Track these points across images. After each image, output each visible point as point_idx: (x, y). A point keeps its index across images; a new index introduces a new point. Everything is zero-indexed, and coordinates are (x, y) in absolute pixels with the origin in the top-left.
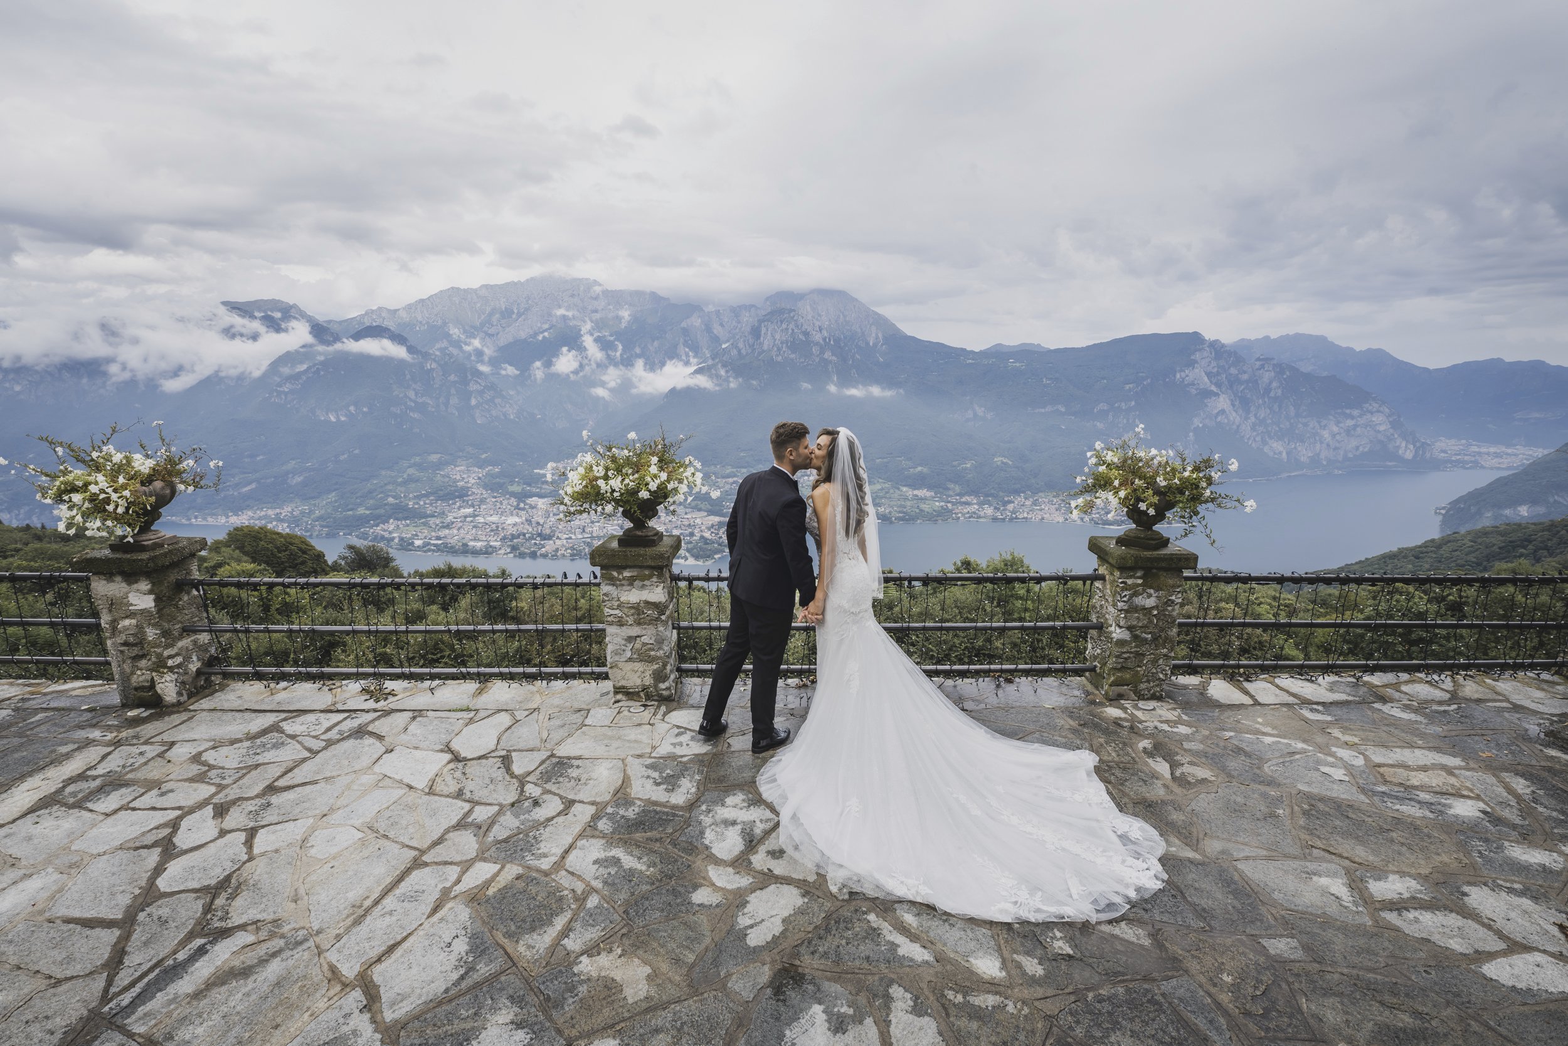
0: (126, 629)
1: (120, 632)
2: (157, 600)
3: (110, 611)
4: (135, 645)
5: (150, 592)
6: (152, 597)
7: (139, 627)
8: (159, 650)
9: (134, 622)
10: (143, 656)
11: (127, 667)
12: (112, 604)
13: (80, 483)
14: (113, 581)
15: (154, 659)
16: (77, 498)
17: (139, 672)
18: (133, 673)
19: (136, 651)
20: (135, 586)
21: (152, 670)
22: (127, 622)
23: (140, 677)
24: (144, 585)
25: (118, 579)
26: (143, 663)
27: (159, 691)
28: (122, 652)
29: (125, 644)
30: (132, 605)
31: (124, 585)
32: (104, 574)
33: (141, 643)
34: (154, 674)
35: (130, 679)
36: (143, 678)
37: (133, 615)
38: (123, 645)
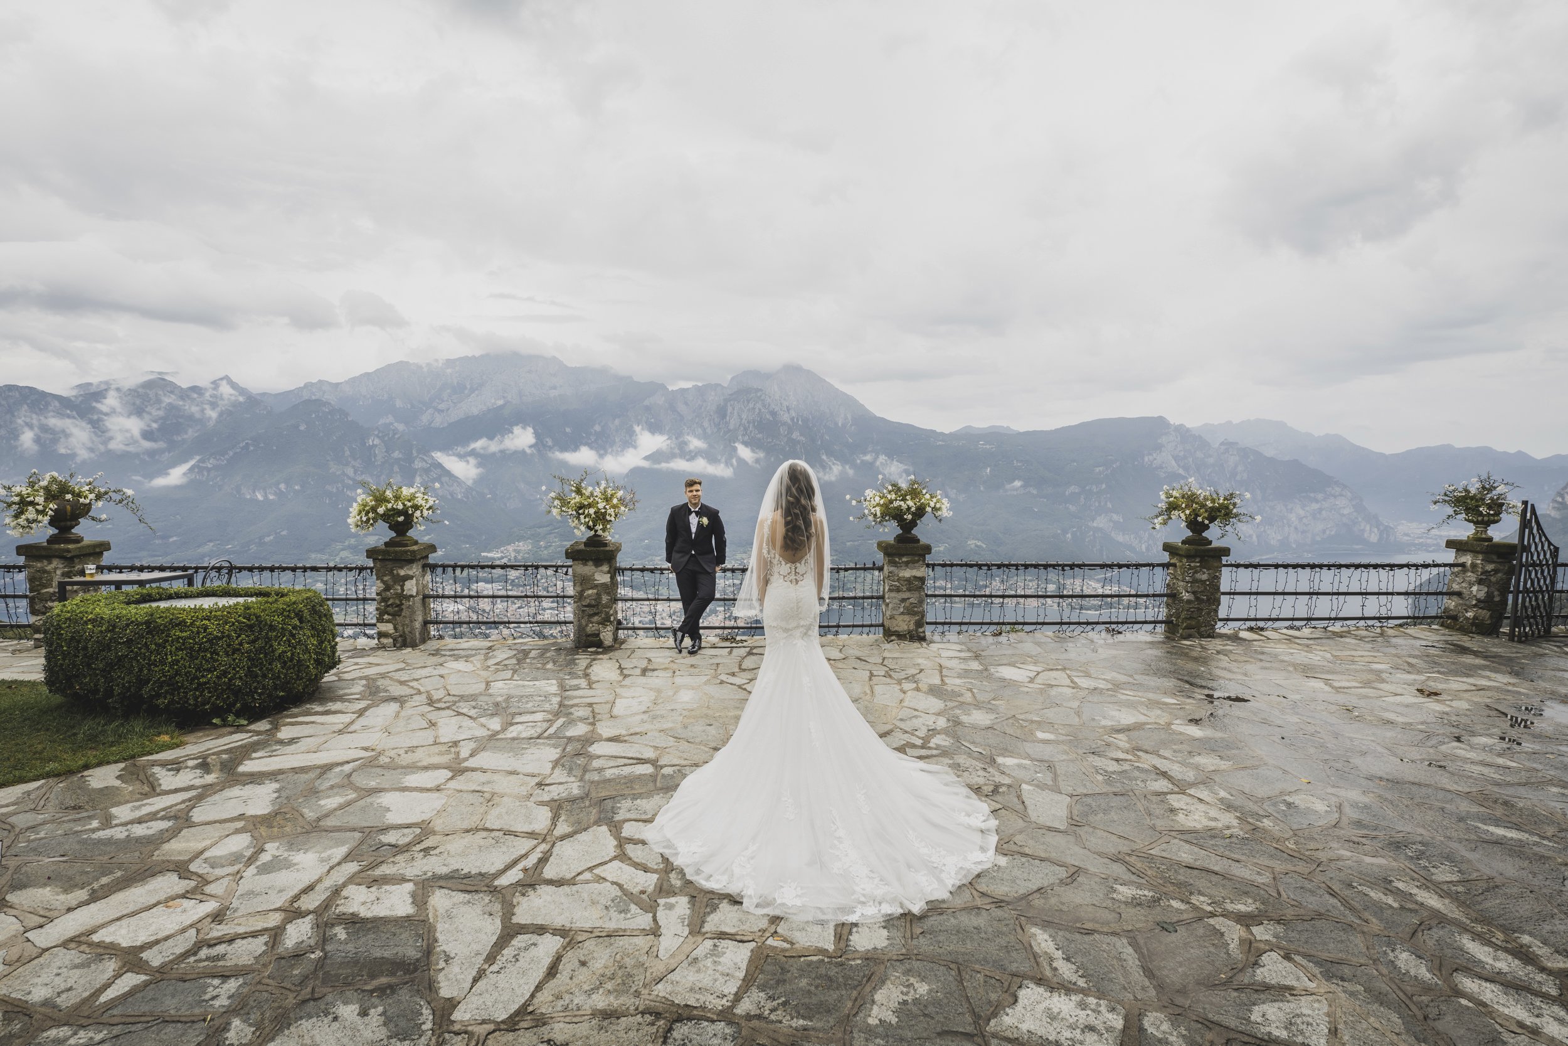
0: (589, 596)
1: (585, 598)
2: (611, 578)
3: (581, 584)
4: (594, 606)
5: (609, 572)
6: (609, 575)
7: (599, 595)
8: (607, 610)
9: (595, 591)
10: (595, 614)
11: (584, 622)
12: (583, 580)
13: (586, 503)
14: (587, 565)
15: (603, 616)
16: (592, 511)
17: (591, 625)
18: (587, 625)
19: (595, 610)
20: (600, 568)
21: (599, 623)
22: (590, 592)
23: (591, 628)
24: (605, 568)
25: (590, 563)
26: (596, 619)
27: (602, 637)
28: (583, 611)
29: (589, 606)
30: (596, 580)
31: (593, 567)
32: (582, 560)
33: (598, 605)
34: (600, 626)
35: (584, 629)
36: (593, 629)
37: (595, 586)
38: (585, 606)
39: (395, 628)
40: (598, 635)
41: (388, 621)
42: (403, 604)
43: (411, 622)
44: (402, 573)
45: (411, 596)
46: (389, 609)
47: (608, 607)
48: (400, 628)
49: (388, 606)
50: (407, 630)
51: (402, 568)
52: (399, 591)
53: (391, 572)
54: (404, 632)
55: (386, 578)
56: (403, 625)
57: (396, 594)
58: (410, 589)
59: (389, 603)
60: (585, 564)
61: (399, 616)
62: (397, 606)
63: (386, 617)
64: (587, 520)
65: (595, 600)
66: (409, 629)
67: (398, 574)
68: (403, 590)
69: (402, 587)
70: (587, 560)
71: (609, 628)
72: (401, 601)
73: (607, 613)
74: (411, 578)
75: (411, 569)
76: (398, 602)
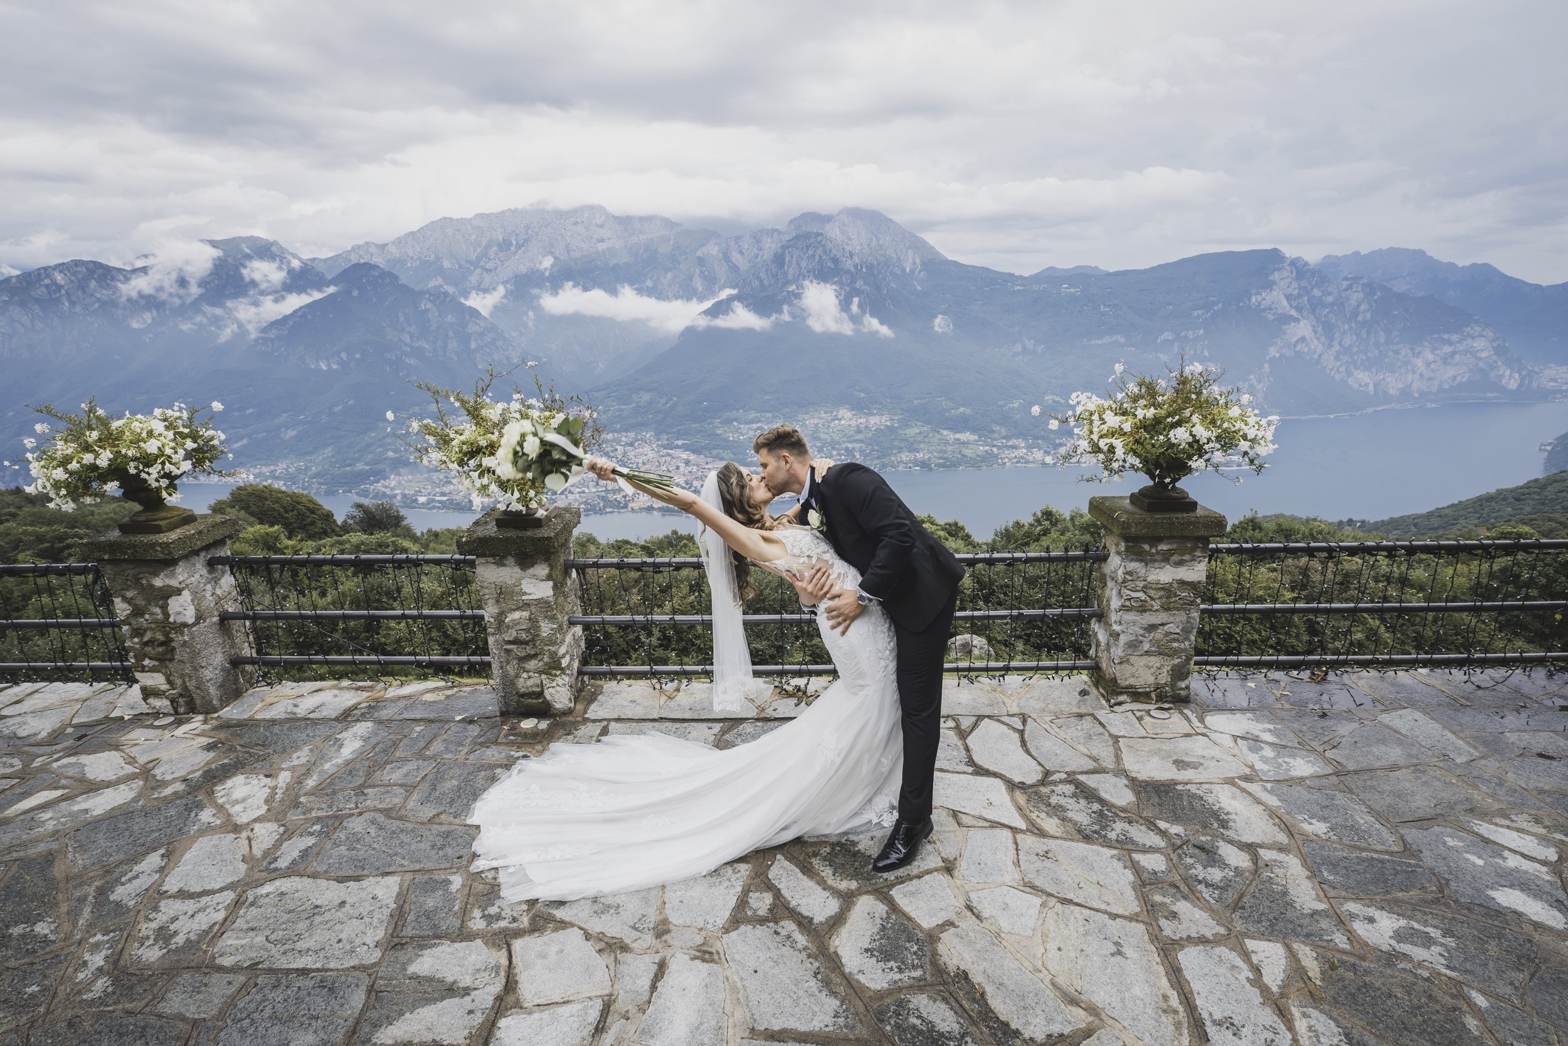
0: (516, 623)
1: (508, 627)
2: (555, 587)
3: (498, 602)
4: (526, 643)
5: (549, 577)
6: (551, 583)
7: (533, 621)
8: (552, 649)
9: (526, 614)
10: (530, 657)
11: (511, 670)
12: (501, 593)
13: (483, 443)
14: (504, 565)
15: (546, 659)
17: (525, 675)
18: (517, 676)
19: (529, 650)
20: (531, 571)
21: (540, 673)
22: (516, 615)
23: (527, 682)
24: (542, 570)
25: (511, 560)
26: (532, 664)
27: (548, 697)
28: (507, 651)
29: (516, 642)
30: (525, 594)
31: (517, 569)
32: (493, 556)
33: (533, 640)
34: (544, 676)
35: (513, 683)
36: (530, 683)
37: (526, 605)
38: (510, 642)
39: (169, 682)
40: (541, 694)
41: (153, 670)
42: (172, 640)
43: (196, 669)
44: (158, 582)
45: (185, 625)
46: (148, 649)
47: (554, 643)
48: (179, 682)
49: (146, 644)
50: (191, 685)
51: (156, 575)
52: (160, 617)
53: (137, 580)
54: (186, 688)
55: (129, 594)
56: (182, 676)
57: (156, 622)
58: (179, 613)
59: (146, 639)
60: (500, 564)
61: (172, 660)
62: (162, 644)
63: (147, 662)
64: (485, 481)
65: (527, 630)
66: (194, 682)
67: (152, 586)
68: (167, 615)
69: (164, 608)
70: (504, 557)
71: (559, 681)
72: (167, 635)
73: (553, 655)
74: (178, 592)
75: (173, 575)
76: (160, 637)
